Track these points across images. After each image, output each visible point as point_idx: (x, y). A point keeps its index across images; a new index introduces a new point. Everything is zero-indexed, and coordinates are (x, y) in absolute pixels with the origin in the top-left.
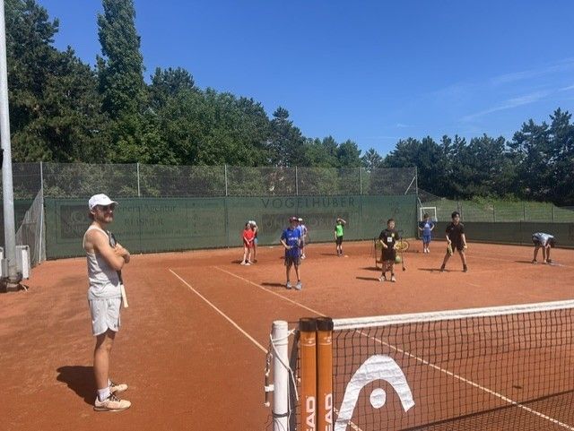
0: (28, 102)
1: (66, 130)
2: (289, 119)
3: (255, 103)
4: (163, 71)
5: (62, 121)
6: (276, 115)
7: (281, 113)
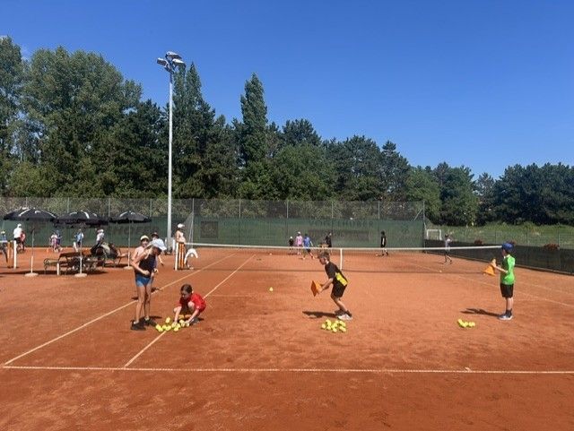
0: (195, 161)
1: (215, 176)
2: (396, 151)
3: (366, 139)
4: (291, 122)
5: (213, 171)
6: (384, 148)
7: (389, 146)
